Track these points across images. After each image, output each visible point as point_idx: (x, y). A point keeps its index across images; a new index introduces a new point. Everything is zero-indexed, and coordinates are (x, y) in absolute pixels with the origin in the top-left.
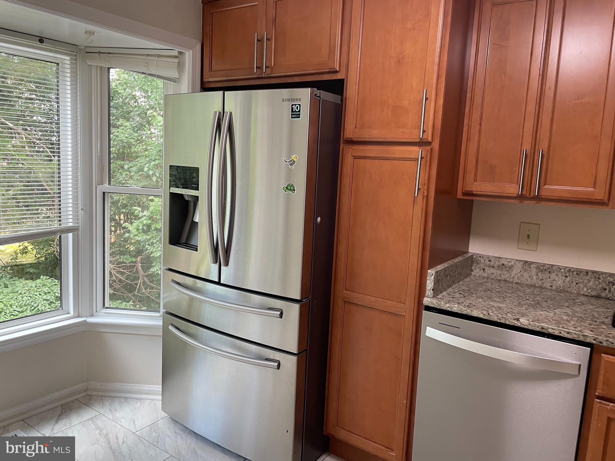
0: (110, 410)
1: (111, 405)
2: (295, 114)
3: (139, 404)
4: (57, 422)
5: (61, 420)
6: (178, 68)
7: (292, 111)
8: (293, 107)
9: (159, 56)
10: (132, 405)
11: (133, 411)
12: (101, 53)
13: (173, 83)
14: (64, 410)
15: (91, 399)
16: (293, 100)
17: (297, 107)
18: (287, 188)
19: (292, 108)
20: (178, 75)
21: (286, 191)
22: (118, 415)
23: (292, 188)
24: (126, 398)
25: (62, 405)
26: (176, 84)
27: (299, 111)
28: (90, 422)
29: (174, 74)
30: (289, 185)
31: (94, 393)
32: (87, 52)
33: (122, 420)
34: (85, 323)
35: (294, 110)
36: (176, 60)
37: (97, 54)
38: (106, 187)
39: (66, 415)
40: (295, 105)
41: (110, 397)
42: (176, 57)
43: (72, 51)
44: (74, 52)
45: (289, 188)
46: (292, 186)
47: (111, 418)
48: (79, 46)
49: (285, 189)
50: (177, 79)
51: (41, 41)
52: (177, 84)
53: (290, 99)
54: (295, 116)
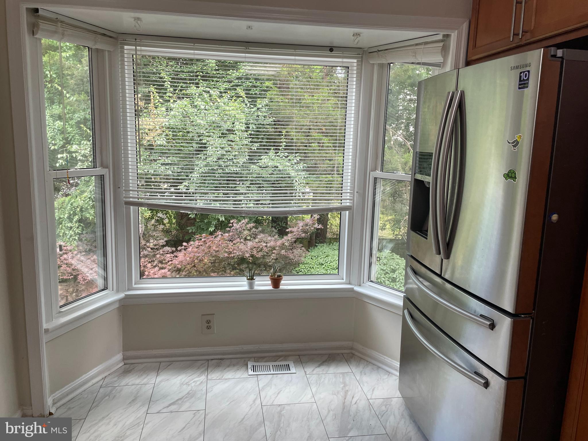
0: (361, 372)
1: (364, 368)
2: (523, 84)
3: (387, 376)
4: (319, 366)
5: (323, 365)
6: (442, 52)
7: (520, 80)
8: (521, 75)
9: (426, 43)
10: (380, 375)
11: (378, 380)
12: (379, 51)
13: (438, 68)
14: (329, 359)
15: (352, 357)
16: (522, 66)
17: (526, 74)
18: (508, 175)
19: (520, 77)
20: (443, 59)
21: (507, 179)
22: (365, 378)
23: (513, 175)
24: (379, 367)
25: (330, 354)
26: (440, 68)
27: (528, 79)
28: (341, 376)
29: (439, 59)
30: (510, 172)
31: (357, 353)
32: (370, 53)
33: (366, 384)
34: (352, 290)
35: (522, 79)
36: (441, 44)
37: (376, 53)
38: (378, 173)
39: (328, 363)
40: (524, 72)
41: (367, 361)
42: (442, 41)
43: (358, 54)
44: (360, 54)
45: (510, 175)
46: (514, 172)
47: (358, 378)
48: (364, 48)
49: (506, 176)
50: (442, 64)
51: (331, 50)
52: (442, 68)
53: (518, 66)
54: (522, 86)
